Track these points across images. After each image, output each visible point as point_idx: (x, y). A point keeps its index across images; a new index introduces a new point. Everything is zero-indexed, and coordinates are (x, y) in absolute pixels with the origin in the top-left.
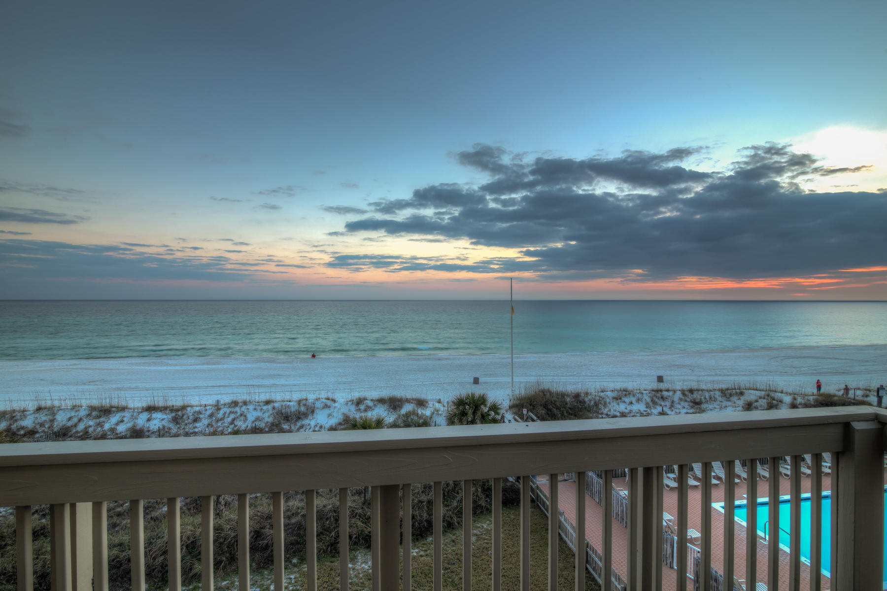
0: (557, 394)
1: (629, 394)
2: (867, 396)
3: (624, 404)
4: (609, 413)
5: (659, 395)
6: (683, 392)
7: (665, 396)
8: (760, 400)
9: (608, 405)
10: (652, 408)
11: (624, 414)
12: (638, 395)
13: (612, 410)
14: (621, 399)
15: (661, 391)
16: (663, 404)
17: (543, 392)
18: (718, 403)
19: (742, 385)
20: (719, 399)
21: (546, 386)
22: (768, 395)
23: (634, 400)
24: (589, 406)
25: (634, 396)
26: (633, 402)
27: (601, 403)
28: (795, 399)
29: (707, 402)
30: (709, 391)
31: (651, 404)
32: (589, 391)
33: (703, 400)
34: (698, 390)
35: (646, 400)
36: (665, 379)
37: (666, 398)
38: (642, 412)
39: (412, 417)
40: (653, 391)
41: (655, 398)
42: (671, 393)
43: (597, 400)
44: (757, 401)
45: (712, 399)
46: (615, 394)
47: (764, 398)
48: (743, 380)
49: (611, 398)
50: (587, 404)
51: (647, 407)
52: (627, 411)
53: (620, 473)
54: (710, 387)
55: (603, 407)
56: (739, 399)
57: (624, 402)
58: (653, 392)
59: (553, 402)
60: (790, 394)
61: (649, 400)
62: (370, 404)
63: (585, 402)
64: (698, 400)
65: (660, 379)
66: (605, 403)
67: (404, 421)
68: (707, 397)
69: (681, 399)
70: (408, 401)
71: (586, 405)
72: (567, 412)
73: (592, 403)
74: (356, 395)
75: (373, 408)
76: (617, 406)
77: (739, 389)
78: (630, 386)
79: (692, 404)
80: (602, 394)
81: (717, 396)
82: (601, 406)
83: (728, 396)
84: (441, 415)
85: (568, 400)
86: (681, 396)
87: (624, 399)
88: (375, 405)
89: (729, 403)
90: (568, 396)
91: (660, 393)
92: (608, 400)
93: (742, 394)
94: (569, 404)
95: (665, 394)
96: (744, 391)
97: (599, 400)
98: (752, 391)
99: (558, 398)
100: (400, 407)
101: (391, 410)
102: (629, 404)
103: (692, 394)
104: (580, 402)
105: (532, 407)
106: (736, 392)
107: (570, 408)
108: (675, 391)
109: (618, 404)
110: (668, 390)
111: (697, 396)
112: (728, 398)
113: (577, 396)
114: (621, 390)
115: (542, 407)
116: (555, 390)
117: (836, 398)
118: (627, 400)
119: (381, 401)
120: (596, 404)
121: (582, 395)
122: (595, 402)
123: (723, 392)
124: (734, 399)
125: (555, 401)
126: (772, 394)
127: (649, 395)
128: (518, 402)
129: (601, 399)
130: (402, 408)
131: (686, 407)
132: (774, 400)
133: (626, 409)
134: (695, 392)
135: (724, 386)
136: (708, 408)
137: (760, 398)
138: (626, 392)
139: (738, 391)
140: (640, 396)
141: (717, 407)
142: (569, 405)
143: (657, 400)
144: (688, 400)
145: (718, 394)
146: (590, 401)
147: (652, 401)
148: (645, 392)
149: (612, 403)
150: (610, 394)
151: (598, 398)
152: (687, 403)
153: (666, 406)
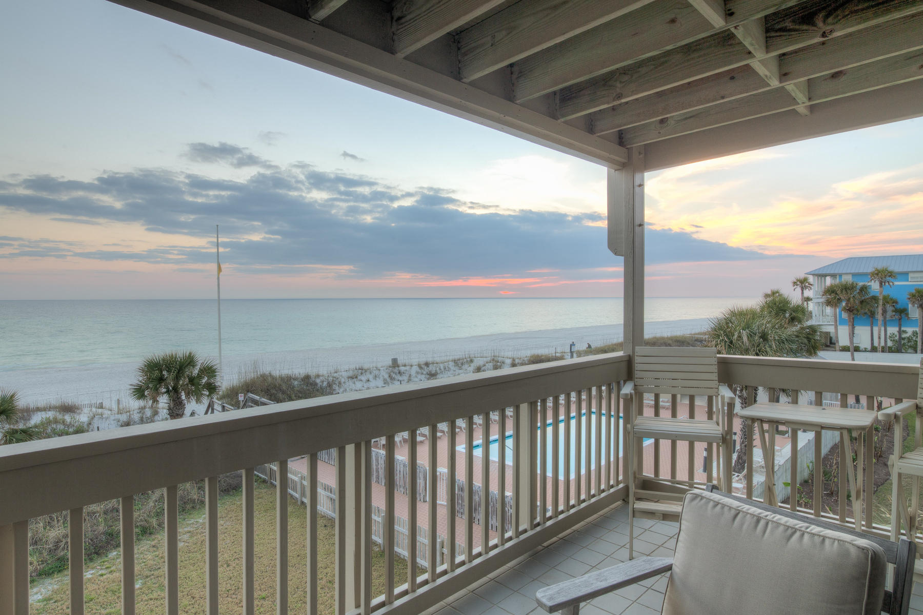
0: (282, 378)
1: (366, 371)
3: (360, 382)
5: (396, 370)
6: (420, 366)
7: (402, 372)
8: (487, 365)
9: (344, 384)
12: (374, 372)
13: (348, 389)
14: (356, 377)
16: (400, 378)
17: (263, 377)
18: (452, 372)
19: (472, 356)
20: (453, 368)
22: (493, 360)
23: (371, 377)
24: (321, 387)
25: (371, 373)
26: (370, 380)
27: (335, 384)
28: (514, 360)
29: (442, 372)
30: (443, 362)
31: (388, 380)
32: (320, 373)
33: (439, 371)
34: (433, 363)
35: (383, 376)
37: (404, 373)
40: (390, 367)
41: (392, 374)
42: (408, 368)
43: (331, 381)
44: (484, 365)
45: (447, 369)
46: (351, 374)
47: (490, 362)
49: (346, 379)
50: (319, 386)
51: (385, 383)
55: (337, 387)
56: (470, 366)
57: (361, 380)
58: (391, 369)
59: (277, 386)
60: (510, 358)
61: (386, 376)
63: (316, 384)
64: (433, 372)
66: (340, 383)
68: (442, 368)
69: (417, 373)
70: (40, 410)
73: (325, 384)
77: (469, 358)
79: (428, 376)
80: (335, 375)
81: (450, 366)
83: (460, 365)
84: (107, 418)
85: (296, 383)
86: (418, 369)
87: (359, 378)
89: (461, 371)
90: (295, 379)
91: (397, 367)
92: (343, 380)
93: (472, 361)
94: (297, 387)
95: (402, 368)
96: (473, 359)
97: (333, 380)
98: (480, 359)
99: (283, 382)
102: (366, 382)
103: (428, 367)
104: (311, 384)
106: (467, 361)
107: (298, 391)
108: (412, 366)
109: (355, 383)
111: (432, 368)
112: (460, 367)
113: (307, 378)
114: (356, 369)
116: (278, 374)
117: (543, 357)
118: (364, 378)
120: (330, 385)
121: (313, 377)
122: (328, 383)
123: (454, 361)
124: (466, 366)
126: (495, 359)
127: (385, 371)
129: (335, 379)
131: (423, 379)
132: (498, 362)
133: (364, 387)
134: (431, 365)
135: (457, 357)
136: (442, 376)
137: (487, 363)
138: (363, 371)
140: (377, 372)
142: (296, 389)
143: (394, 376)
144: (424, 373)
145: (451, 364)
146: (323, 382)
147: (389, 376)
148: (382, 369)
149: (347, 384)
150: (345, 374)
151: (332, 378)
152: (423, 376)
153: (404, 380)
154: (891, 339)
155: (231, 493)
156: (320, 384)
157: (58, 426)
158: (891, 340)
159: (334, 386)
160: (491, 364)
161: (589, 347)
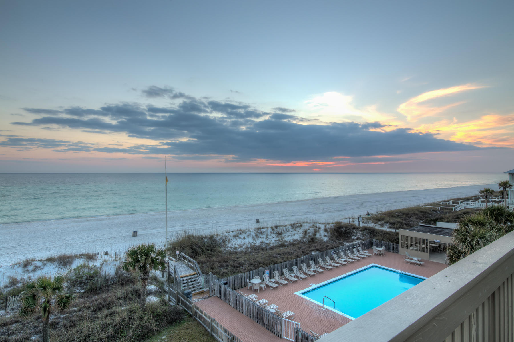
0: (198, 237)
1: (243, 232)
2: (353, 221)
4: (232, 246)
5: (259, 231)
6: (272, 228)
7: (263, 232)
8: (310, 229)
9: (231, 241)
10: (256, 240)
11: (241, 246)
12: (248, 232)
13: (233, 244)
14: (238, 236)
15: (260, 228)
16: (262, 236)
17: (189, 237)
18: (290, 232)
19: (301, 221)
20: (291, 230)
21: (190, 233)
22: (314, 225)
23: (246, 236)
24: (219, 243)
25: (246, 233)
26: (245, 238)
27: (226, 240)
28: (326, 226)
29: (284, 233)
30: (286, 226)
31: (255, 237)
32: (219, 233)
33: (283, 232)
34: (279, 226)
35: (252, 235)
36: (260, 221)
37: (264, 233)
38: (251, 243)
39: (83, 270)
40: (256, 229)
41: (257, 233)
42: (266, 229)
43: (224, 239)
44: (309, 229)
45: (287, 231)
46: (234, 234)
47: (312, 227)
48: (301, 218)
49: (232, 237)
50: (218, 242)
51: (253, 240)
52: (242, 243)
53: (244, 285)
54: (285, 223)
55: (228, 243)
56: (300, 229)
57: (240, 238)
58: (256, 230)
59: (196, 243)
60: (323, 224)
61: (254, 235)
62: (39, 264)
63: (216, 241)
64: (280, 232)
65: (258, 221)
66: (229, 240)
67: (76, 274)
68: (285, 230)
69: (271, 233)
70: (77, 257)
71: (218, 243)
72: (206, 249)
73: (221, 241)
74: (23, 258)
75: (42, 267)
76: (236, 241)
77: (300, 223)
78: (242, 227)
79: (277, 235)
80: (227, 234)
81: (289, 229)
82: (227, 242)
83: (295, 228)
84: (109, 264)
85: (206, 240)
86: (271, 231)
87: (240, 236)
88: (44, 265)
89: (295, 232)
90: (205, 238)
91: (260, 230)
92: (231, 238)
93: (301, 226)
94: (206, 243)
95: (263, 230)
96: (303, 224)
97: (225, 238)
98: (306, 224)
99: (199, 240)
101: (62, 267)
102: (243, 239)
103: (277, 229)
104: (214, 241)
105: (181, 249)
106: (299, 225)
107: (208, 246)
108: (268, 228)
109: (237, 240)
110: (264, 228)
111: (279, 230)
113: (211, 237)
114: (238, 231)
115: (189, 248)
116: (196, 235)
117: (342, 224)
118: (242, 236)
119: (51, 260)
120: (224, 242)
121: (215, 236)
122: (223, 240)
123: (292, 225)
124: (298, 229)
125: (198, 243)
126: (316, 225)
127: (254, 232)
128: (171, 246)
129: (226, 238)
130: (72, 263)
131: (274, 237)
132: (316, 228)
133: (242, 242)
135: (292, 223)
136: (285, 236)
137: (310, 227)
138: (241, 232)
139: (299, 224)
140: (249, 233)
141: (290, 235)
142: (206, 245)
143: (258, 234)
144: (275, 232)
145: (290, 227)
146: (220, 239)
147: (256, 235)
148: (251, 230)
149: (233, 240)
150: (232, 234)
151: (224, 237)
152: (274, 235)
153: (264, 237)
155: (173, 324)
156: (218, 241)
157: (86, 270)
159: (226, 242)
160: (312, 229)
161: (368, 214)
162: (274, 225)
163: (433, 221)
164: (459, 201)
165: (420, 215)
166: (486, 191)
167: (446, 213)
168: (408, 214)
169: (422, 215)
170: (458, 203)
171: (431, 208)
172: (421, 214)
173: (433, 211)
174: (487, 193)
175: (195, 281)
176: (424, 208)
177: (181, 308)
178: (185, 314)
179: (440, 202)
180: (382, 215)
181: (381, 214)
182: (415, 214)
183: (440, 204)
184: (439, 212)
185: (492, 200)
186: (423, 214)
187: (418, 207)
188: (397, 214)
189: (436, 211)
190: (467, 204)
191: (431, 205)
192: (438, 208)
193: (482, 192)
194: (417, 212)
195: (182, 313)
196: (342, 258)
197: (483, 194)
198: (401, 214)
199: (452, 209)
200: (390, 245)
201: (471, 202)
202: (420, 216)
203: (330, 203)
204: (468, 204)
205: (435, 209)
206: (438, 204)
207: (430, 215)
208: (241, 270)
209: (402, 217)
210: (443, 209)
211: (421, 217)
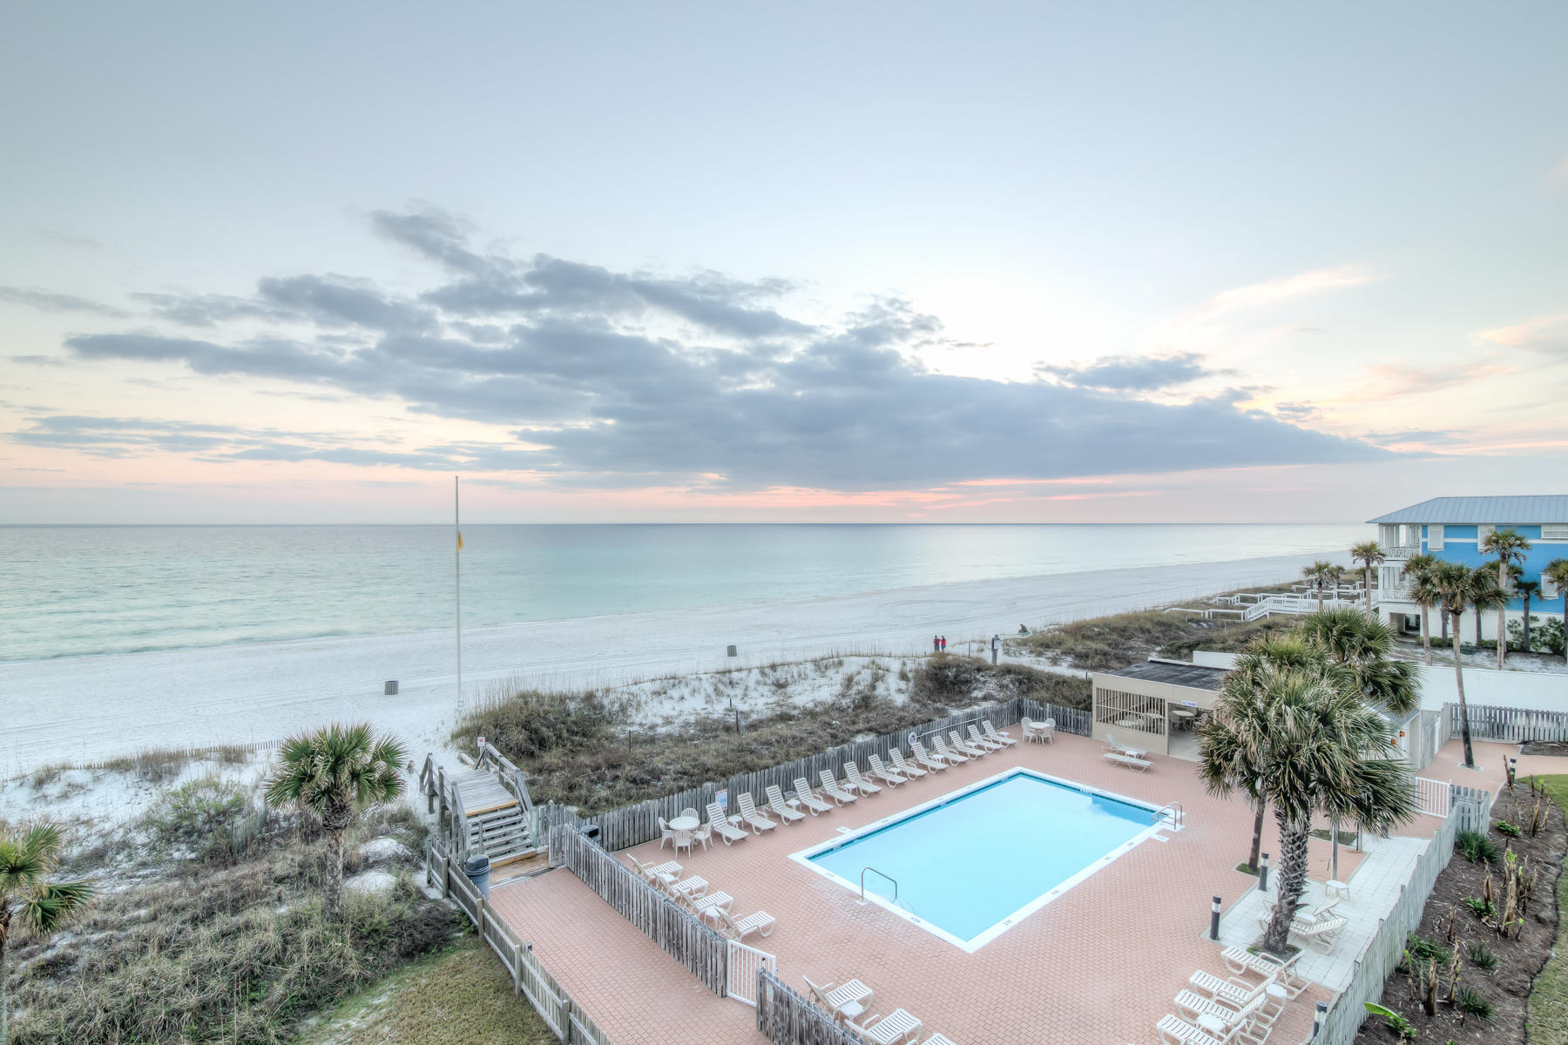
0: (552, 698)
1: (680, 682)
2: (982, 650)
3: (670, 701)
4: (644, 722)
5: (726, 679)
6: (762, 670)
7: (735, 681)
8: (863, 672)
9: (644, 706)
10: (715, 702)
11: (670, 719)
12: (693, 682)
13: (649, 714)
14: (665, 693)
15: (730, 672)
16: (731, 692)
17: (524, 697)
18: (809, 681)
19: (842, 653)
20: (811, 674)
21: (529, 687)
22: (873, 663)
23: (686, 691)
24: (610, 713)
25: (687, 685)
26: (686, 697)
27: (631, 705)
28: (904, 664)
29: (795, 682)
30: (798, 664)
31: (713, 696)
32: (611, 686)
33: (790, 680)
34: (783, 665)
35: (706, 690)
36: (738, 650)
37: (737, 683)
38: (699, 711)
39: (201, 794)
40: (718, 673)
41: (720, 685)
42: (744, 674)
43: (625, 701)
44: (859, 673)
45: (802, 677)
46: (657, 686)
47: (868, 668)
48: (842, 643)
49: (649, 695)
50: (606, 710)
51: (707, 702)
52: (674, 713)
53: (652, 833)
54: (800, 657)
55: (634, 711)
56: (837, 672)
57: (671, 698)
58: (718, 676)
59: (542, 715)
60: (899, 658)
61: (710, 690)
62: (80, 777)
63: (602, 707)
64: (782, 681)
65: (732, 651)
66: (639, 704)
67: (177, 808)
68: (795, 675)
69: (758, 683)
70: (199, 756)
71: (605, 712)
72: (568, 731)
73: (616, 706)
74: (34, 763)
75: (90, 787)
76: (660, 706)
77: (838, 657)
78: (682, 668)
79: (773, 688)
80: (634, 689)
81: (808, 672)
82: (631, 711)
83: (823, 669)
85: (572, 706)
86: (759, 677)
87: (669, 692)
88: (97, 780)
89: (823, 681)
90: (572, 698)
91: (727, 674)
92: (643, 699)
93: (841, 663)
94: (574, 714)
95: (735, 676)
96: (845, 658)
97: (629, 700)
98: (854, 659)
99: (551, 706)
100: (173, 773)
101: (147, 785)
102: (678, 701)
103: (775, 671)
104: (595, 708)
105: (498, 731)
106: (834, 662)
107: (575, 723)
108: (750, 670)
109: (661, 703)
110: (740, 670)
111: (781, 674)
112: (824, 672)
113: (589, 697)
114: (666, 678)
115: (519, 728)
116: (548, 692)
118: (675, 693)
119: (119, 766)
120: (623, 709)
121: (600, 694)
122: (621, 705)
123: (815, 662)
124: (831, 672)
125: (547, 713)
126: (879, 661)
127: (710, 681)
129: (631, 698)
130: (178, 775)
131: (765, 694)
132: (880, 669)
133: (674, 709)
134: (779, 669)
135: (817, 655)
136: (795, 693)
137: (864, 667)
138: (675, 680)
139: (836, 660)
140: (696, 683)
141: (809, 688)
142: (573, 718)
143: (722, 687)
144: (769, 681)
145: (810, 667)
146: (613, 703)
147: (715, 690)
148: (704, 677)
149: (650, 704)
150: (648, 687)
151: (627, 696)
152: (766, 688)
153: (736, 696)
154: (1511, 629)
155: (416, 959)
156: (608, 707)
157: (208, 795)
158: (1512, 632)
159: (630, 709)
160: (869, 671)
161: (1024, 630)
162: (766, 662)
163: (1186, 647)
164: (1258, 595)
165: (1156, 632)
166: (1320, 568)
167: (1223, 626)
168: (1124, 630)
169: (1162, 632)
170: (1254, 600)
171: (1185, 614)
172: (1159, 629)
173: (1189, 621)
174: (1323, 575)
175: (515, 824)
176: (1168, 613)
177: (453, 907)
178: (461, 927)
179: (1209, 599)
180: (1057, 633)
181: (1055, 630)
182: (1143, 630)
183: (1211, 602)
184: (1205, 625)
185: (1338, 593)
186: (1162, 628)
187: (1155, 611)
188: (1096, 630)
189: (1198, 622)
190: (1275, 601)
191: (1188, 605)
192: (1204, 614)
193: (1309, 572)
194: (1149, 626)
195: (453, 922)
196: (937, 753)
197: (1312, 577)
198: (1107, 630)
199: (1238, 616)
200: (1068, 713)
201: (1288, 597)
202: (1156, 635)
203: (932, 601)
204: (1280, 602)
205: (1195, 617)
206: (1205, 603)
207: (1182, 633)
208: (650, 790)
209: (1108, 637)
210: (1216, 615)
211: (1158, 638)
